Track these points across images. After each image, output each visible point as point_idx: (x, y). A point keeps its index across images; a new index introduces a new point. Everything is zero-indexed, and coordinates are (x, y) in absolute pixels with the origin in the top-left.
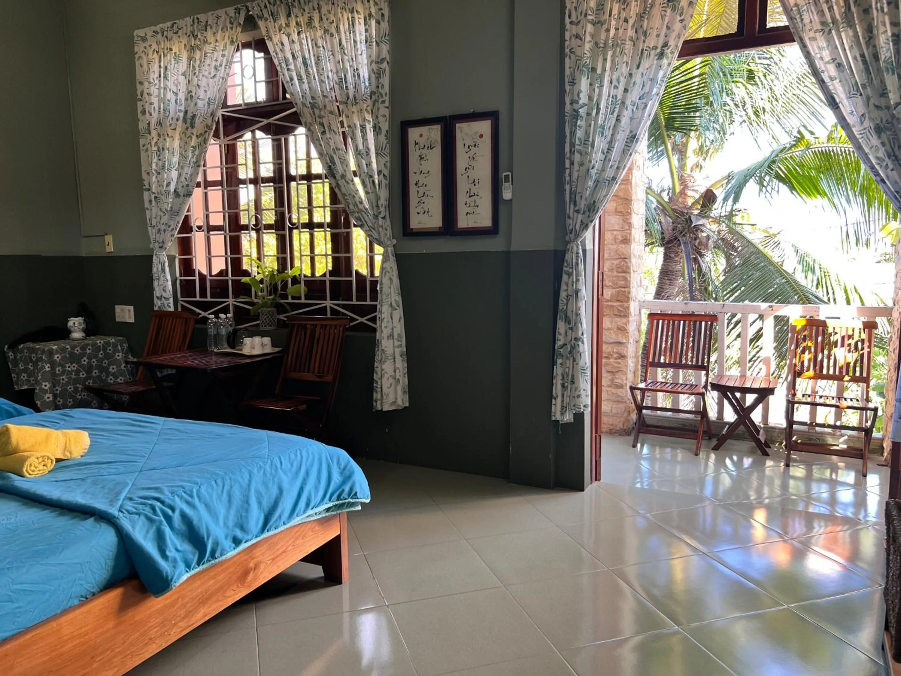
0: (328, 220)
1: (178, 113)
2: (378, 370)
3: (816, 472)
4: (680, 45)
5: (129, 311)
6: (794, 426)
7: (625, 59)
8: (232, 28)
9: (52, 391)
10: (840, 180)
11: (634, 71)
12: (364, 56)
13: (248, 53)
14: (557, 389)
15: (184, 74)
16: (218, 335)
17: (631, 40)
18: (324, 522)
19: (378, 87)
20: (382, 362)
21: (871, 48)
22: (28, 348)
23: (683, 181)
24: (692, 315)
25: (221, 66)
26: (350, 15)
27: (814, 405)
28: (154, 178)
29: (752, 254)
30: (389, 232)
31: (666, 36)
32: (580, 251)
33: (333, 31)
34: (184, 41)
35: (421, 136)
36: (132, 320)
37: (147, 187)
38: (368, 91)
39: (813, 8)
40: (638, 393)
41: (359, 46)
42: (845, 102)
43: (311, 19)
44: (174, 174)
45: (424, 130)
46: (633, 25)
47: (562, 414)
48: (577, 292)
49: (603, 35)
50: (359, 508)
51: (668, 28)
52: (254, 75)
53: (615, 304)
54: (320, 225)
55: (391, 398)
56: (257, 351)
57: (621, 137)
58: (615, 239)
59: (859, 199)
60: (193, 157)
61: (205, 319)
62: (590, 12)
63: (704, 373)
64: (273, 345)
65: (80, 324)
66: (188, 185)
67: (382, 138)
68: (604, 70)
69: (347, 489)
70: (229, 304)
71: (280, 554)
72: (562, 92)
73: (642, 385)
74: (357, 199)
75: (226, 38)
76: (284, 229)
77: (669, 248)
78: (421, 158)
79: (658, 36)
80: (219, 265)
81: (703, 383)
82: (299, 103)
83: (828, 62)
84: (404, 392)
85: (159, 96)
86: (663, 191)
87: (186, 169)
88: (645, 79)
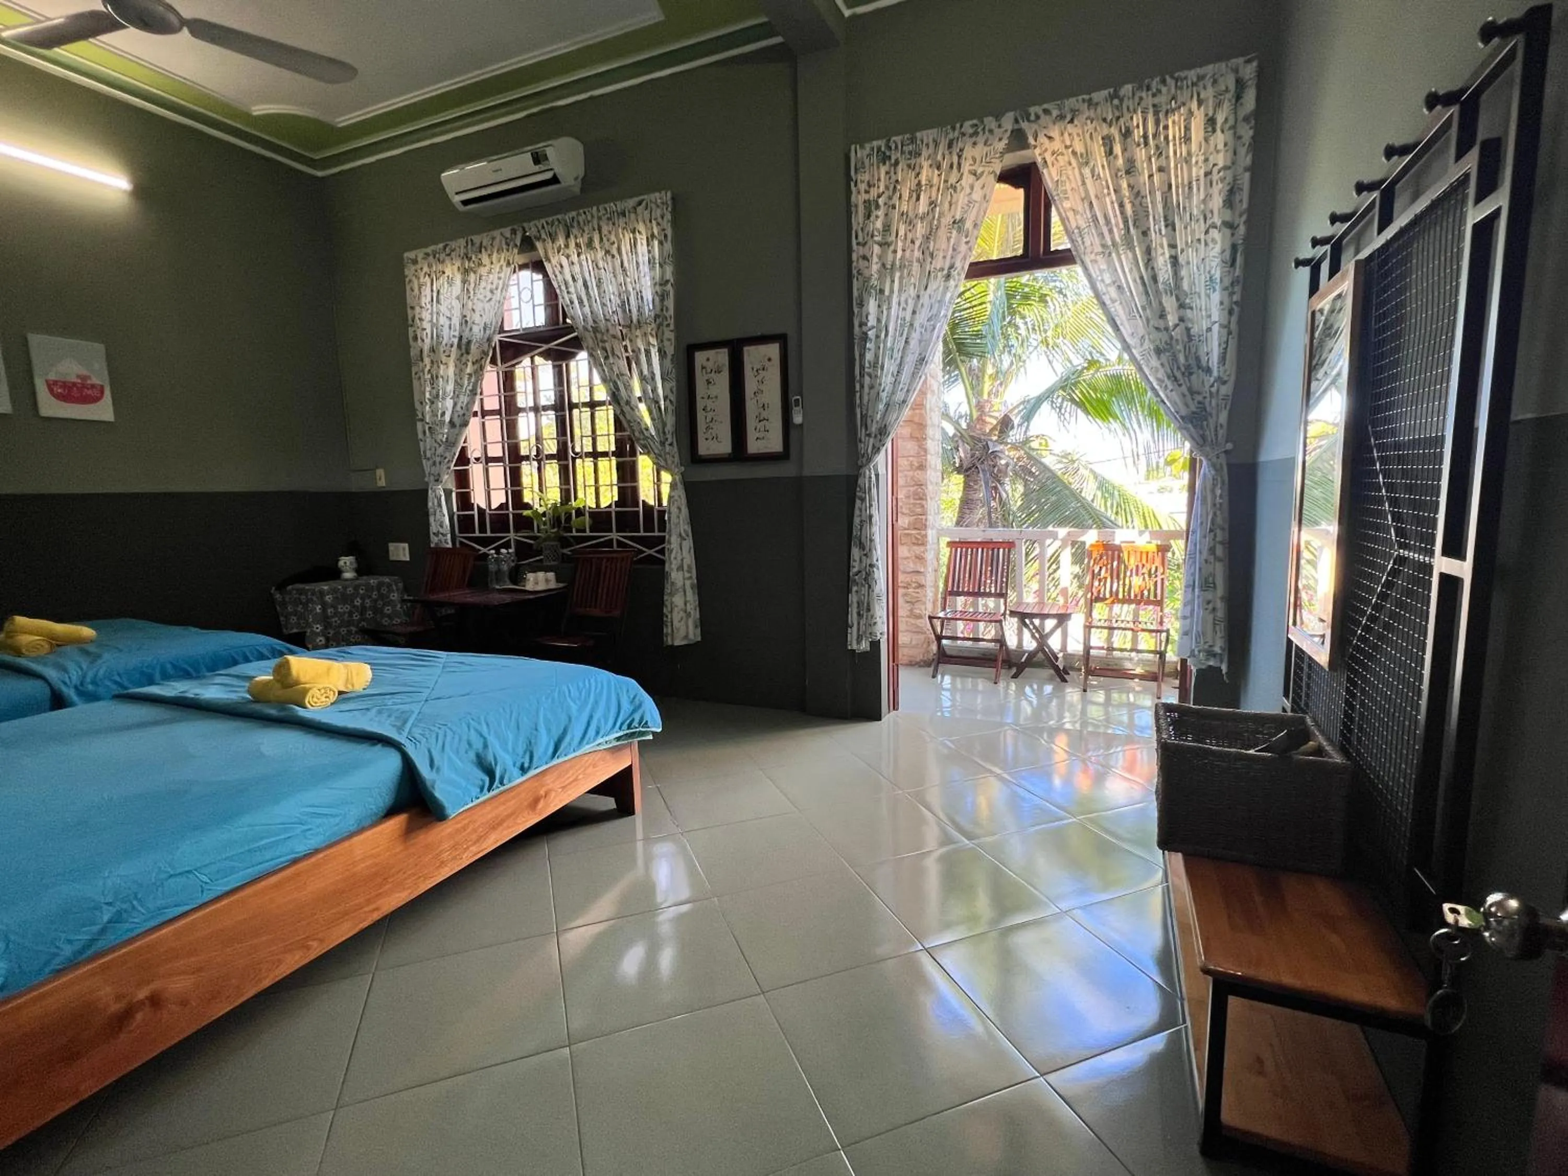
0: (613, 448)
1: (453, 339)
2: (668, 603)
3: (1115, 696)
4: (966, 267)
5: (404, 549)
6: (1091, 651)
7: (913, 280)
8: (508, 250)
9: (323, 633)
10: (1130, 401)
11: (922, 292)
12: (648, 278)
13: (526, 274)
14: (853, 617)
15: (458, 298)
16: (499, 571)
17: (918, 261)
18: (614, 750)
19: (662, 310)
20: (671, 594)
21: (1149, 270)
22: (297, 590)
23: (980, 407)
24: (991, 542)
25: (497, 289)
26: (631, 235)
27: (1111, 629)
28: (427, 407)
29: (1048, 479)
30: (677, 459)
31: (952, 257)
32: (873, 476)
33: (615, 252)
34: (458, 263)
35: (708, 360)
36: (408, 559)
37: (420, 416)
38: (653, 314)
39: (1094, 231)
40: (938, 623)
41: (641, 267)
42: (1126, 323)
43: (591, 241)
44: (449, 403)
45: (711, 353)
46: (920, 247)
47: (859, 642)
48: (871, 517)
49: (890, 257)
50: (650, 737)
51: (954, 250)
52: (532, 297)
53: (913, 532)
54: (605, 454)
55: (682, 633)
56: (540, 587)
57: (911, 359)
58: (911, 465)
59: (1148, 420)
60: (469, 384)
61: (486, 555)
62: (876, 233)
63: (1002, 601)
64: (558, 580)
65: (351, 563)
66: (464, 415)
67: (668, 362)
68: (892, 291)
69: (637, 717)
70: (510, 540)
71: (570, 784)
72: (851, 313)
73: (941, 615)
74: (643, 426)
75: (502, 259)
76: (567, 459)
77: (968, 476)
78: (709, 382)
79: (944, 257)
80: (498, 498)
81: (1002, 611)
82: (581, 328)
83: (1109, 285)
84: (696, 627)
85: (431, 321)
86: (961, 417)
87: (461, 397)
88: (933, 300)
